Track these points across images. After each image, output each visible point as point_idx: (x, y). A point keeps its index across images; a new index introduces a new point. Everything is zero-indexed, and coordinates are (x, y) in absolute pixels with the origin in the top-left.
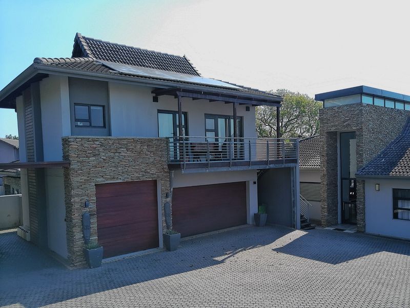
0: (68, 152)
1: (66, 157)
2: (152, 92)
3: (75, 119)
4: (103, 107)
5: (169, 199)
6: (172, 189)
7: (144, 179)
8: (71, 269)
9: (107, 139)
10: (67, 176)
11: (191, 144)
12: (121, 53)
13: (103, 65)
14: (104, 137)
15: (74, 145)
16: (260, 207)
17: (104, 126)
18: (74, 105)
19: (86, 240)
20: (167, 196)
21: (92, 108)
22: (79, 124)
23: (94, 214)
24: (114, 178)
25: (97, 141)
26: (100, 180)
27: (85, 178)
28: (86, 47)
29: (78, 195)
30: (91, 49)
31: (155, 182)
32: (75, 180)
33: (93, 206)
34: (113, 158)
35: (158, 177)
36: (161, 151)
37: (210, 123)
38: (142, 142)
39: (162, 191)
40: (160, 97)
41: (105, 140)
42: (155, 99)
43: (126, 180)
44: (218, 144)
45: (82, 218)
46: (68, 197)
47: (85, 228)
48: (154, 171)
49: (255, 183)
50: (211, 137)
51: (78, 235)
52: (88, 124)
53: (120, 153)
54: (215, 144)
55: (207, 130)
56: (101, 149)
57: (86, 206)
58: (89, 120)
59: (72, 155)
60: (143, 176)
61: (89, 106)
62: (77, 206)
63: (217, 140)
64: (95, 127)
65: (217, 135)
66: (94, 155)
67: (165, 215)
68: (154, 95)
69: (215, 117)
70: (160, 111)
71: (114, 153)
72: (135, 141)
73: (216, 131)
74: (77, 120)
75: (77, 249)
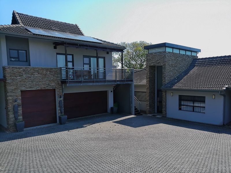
0: (5, 74)
1: (4, 76)
2: (53, 44)
3: (10, 57)
4: (26, 51)
5: (62, 99)
6: (63, 94)
7: (48, 88)
8: (8, 132)
9: (27, 68)
10: (5, 86)
11: (75, 71)
12: (39, 22)
13: (26, 29)
14: (25, 67)
15: (8, 70)
16: (115, 104)
17: (27, 61)
18: (9, 50)
19: (16, 118)
20: (61, 97)
21: (20, 51)
22: (12, 59)
23: (20, 106)
24: (31, 87)
25: (21, 69)
26: (23, 89)
27: (15, 87)
28: (18, 19)
29: (11, 96)
30: (21, 19)
31: (54, 90)
32: (9, 88)
33: (19, 101)
34: (30, 77)
35: (55, 87)
36: (57, 74)
37: (86, 60)
38: (47, 70)
39: (58, 95)
40: (58, 47)
41: (26, 68)
42: (55, 48)
43: (38, 89)
44: (91, 71)
45: (13, 107)
46: (6, 96)
47: (15, 112)
48: (53, 84)
49: (112, 91)
50: (86, 67)
51: (11, 116)
52: (17, 59)
53: (34, 75)
54: (89, 71)
55: (84, 64)
56: (24, 73)
57: (16, 101)
58: (18, 58)
59: (7, 75)
60: (47, 87)
61: (18, 50)
62: (11, 101)
63: (90, 69)
64: (21, 61)
65: (90, 66)
66: (20, 76)
67: (60, 107)
68: (55, 45)
69: (89, 57)
70: (57, 54)
71: (31, 75)
72: (43, 69)
73: (90, 64)
74: (11, 58)
75: (11, 123)
